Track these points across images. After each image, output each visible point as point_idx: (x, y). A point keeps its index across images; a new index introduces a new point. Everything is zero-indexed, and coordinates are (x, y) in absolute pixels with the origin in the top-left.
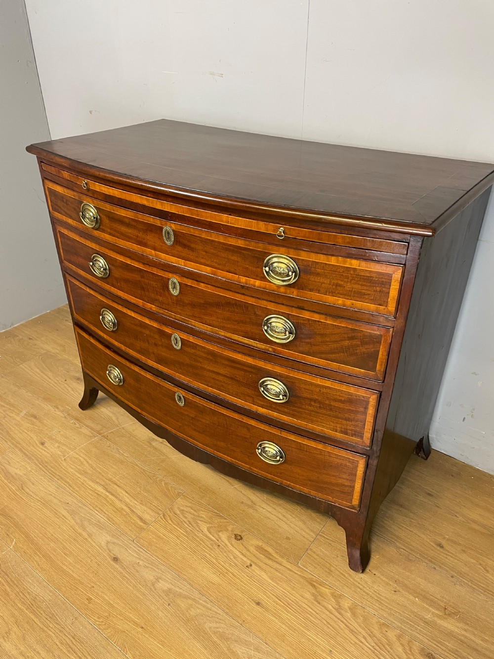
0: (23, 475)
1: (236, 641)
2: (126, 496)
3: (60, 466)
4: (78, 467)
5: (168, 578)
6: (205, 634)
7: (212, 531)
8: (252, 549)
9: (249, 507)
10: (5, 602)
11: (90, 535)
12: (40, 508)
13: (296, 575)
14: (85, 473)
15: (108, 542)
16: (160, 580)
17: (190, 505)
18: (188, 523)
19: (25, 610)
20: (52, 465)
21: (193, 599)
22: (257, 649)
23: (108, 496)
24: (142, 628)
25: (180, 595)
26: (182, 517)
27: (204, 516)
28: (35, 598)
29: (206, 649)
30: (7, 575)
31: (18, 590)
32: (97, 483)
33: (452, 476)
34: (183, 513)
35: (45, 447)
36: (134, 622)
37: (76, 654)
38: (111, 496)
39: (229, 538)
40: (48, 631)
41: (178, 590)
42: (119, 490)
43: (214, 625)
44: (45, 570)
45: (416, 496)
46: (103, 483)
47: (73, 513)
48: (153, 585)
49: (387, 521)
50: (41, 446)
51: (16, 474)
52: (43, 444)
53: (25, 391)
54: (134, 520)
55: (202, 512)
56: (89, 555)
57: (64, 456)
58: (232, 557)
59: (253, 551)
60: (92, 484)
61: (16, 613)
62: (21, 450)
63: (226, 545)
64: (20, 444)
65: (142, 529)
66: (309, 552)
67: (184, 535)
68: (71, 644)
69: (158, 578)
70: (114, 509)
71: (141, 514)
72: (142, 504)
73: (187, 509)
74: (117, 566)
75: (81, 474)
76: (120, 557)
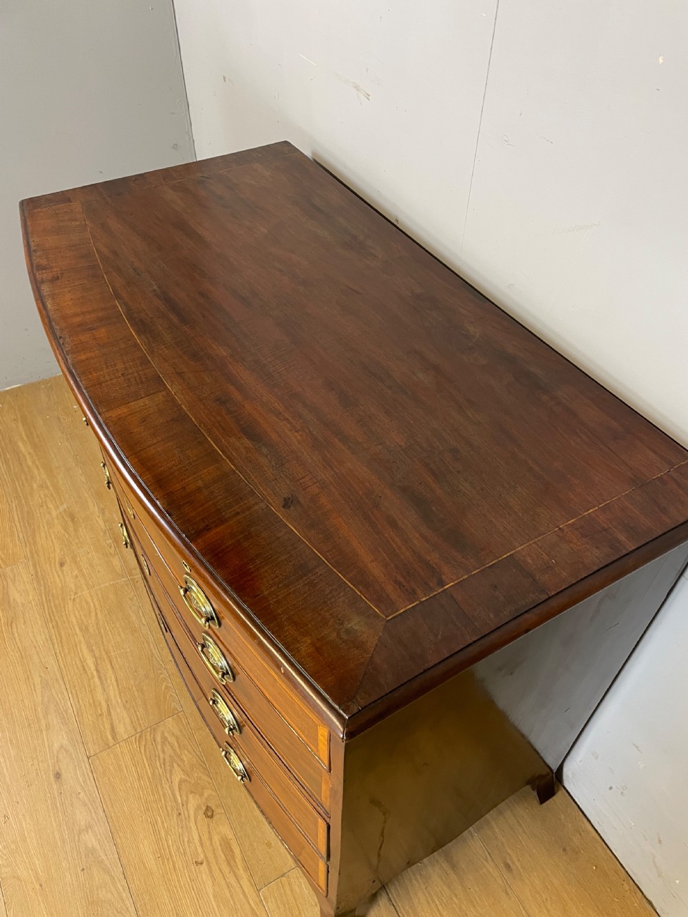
2: (113, 685)
3: (64, 607)
4: (83, 617)
5: (100, 833)
7: (183, 787)
8: (216, 839)
11: (48, 727)
12: (16, 661)
13: (247, 906)
14: (85, 629)
15: (62, 747)
16: (90, 831)
17: (178, 733)
18: (162, 760)
20: (57, 602)
21: (111, 875)
23: (93, 677)
24: (41, 885)
25: (101, 864)
26: (159, 747)
27: (186, 760)
32: (92, 651)
33: (564, 850)
34: (163, 743)
35: (62, 571)
36: (36, 873)
38: (96, 679)
39: (198, 808)
41: (102, 855)
42: (110, 674)
45: (487, 861)
46: (98, 655)
48: (80, 833)
49: (418, 882)
51: (14, 599)
52: (62, 565)
53: (80, 471)
54: (104, 727)
55: (186, 752)
56: (35, 755)
57: (76, 594)
58: (186, 839)
59: (215, 843)
60: (85, 651)
62: (34, 565)
63: (189, 817)
64: (38, 555)
65: (107, 745)
66: (284, 879)
67: (149, 778)
69: (89, 827)
70: (91, 701)
71: (116, 722)
72: (125, 707)
73: (171, 739)
74: (55, 786)
75: (81, 629)
76: (64, 775)
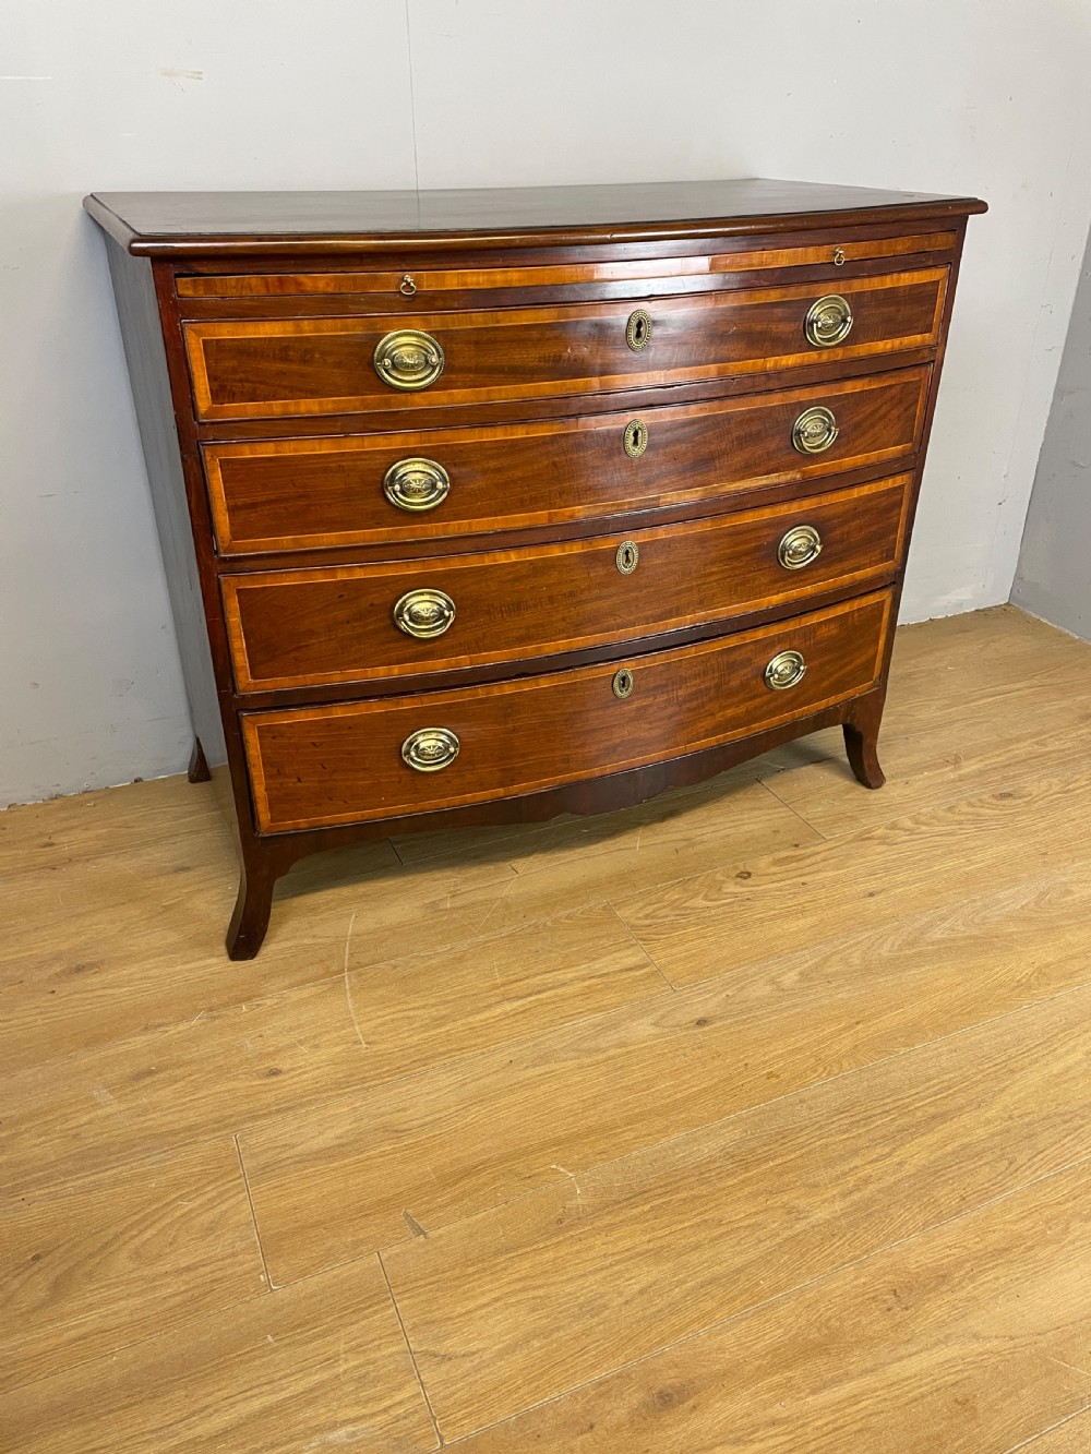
1: (922, 934)
2: (557, 975)
3: (382, 1055)
4: (414, 1026)
5: (780, 969)
6: (898, 959)
7: (713, 897)
8: (774, 869)
9: (693, 845)
10: (713, 1204)
11: (622, 1045)
12: (490, 1108)
13: (842, 847)
14: (440, 1021)
15: (655, 1024)
16: (779, 980)
17: (641, 904)
18: (678, 918)
19: (747, 1175)
20: (366, 1068)
21: (832, 954)
22: (943, 919)
23: (540, 999)
24: (858, 1023)
25: (817, 966)
26: (660, 921)
27: (677, 897)
28: (728, 1153)
29: (923, 966)
30: (645, 1192)
31: (693, 1179)
34: (653, 918)
35: (288, 1072)
36: (844, 1029)
37: (875, 1115)
38: (544, 995)
39: (739, 885)
40: (813, 1146)
41: (806, 965)
42: (536, 980)
43: (887, 947)
44: (667, 1127)
46: (498, 999)
47: (544, 1059)
48: (783, 990)
50: (281, 1078)
54: (626, 979)
55: (667, 896)
56: (670, 1055)
57: (356, 1042)
58: (778, 893)
59: (781, 869)
60: (487, 1014)
61: (747, 1190)
62: (254, 1118)
63: (750, 891)
64: (230, 1116)
65: (653, 973)
66: (810, 822)
67: (702, 929)
68: (854, 1119)
69: (772, 981)
70: (580, 998)
71: (617, 967)
72: (594, 959)
73: (649, 910)
74: (718, 1024)
75: (439, 1026)
76: (700, 1015)
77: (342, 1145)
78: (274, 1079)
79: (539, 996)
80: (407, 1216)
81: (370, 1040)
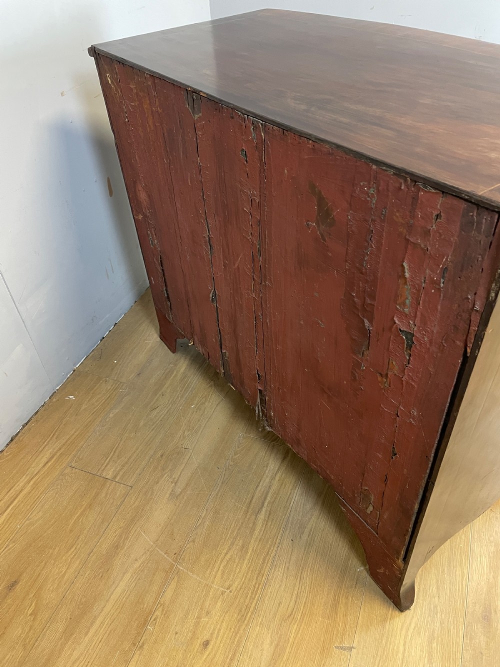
0: (270, 631)
3: (241, 588)
20: (242, 600)
51: (271, 645)
75: (247, 551)
77: (277, 645)
78: (210, 647)
79: (267, 501)
80: (337, 647)
81: (227, 586)
